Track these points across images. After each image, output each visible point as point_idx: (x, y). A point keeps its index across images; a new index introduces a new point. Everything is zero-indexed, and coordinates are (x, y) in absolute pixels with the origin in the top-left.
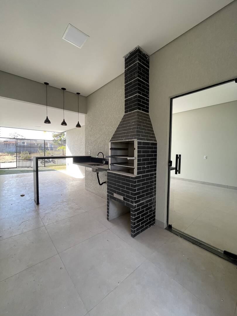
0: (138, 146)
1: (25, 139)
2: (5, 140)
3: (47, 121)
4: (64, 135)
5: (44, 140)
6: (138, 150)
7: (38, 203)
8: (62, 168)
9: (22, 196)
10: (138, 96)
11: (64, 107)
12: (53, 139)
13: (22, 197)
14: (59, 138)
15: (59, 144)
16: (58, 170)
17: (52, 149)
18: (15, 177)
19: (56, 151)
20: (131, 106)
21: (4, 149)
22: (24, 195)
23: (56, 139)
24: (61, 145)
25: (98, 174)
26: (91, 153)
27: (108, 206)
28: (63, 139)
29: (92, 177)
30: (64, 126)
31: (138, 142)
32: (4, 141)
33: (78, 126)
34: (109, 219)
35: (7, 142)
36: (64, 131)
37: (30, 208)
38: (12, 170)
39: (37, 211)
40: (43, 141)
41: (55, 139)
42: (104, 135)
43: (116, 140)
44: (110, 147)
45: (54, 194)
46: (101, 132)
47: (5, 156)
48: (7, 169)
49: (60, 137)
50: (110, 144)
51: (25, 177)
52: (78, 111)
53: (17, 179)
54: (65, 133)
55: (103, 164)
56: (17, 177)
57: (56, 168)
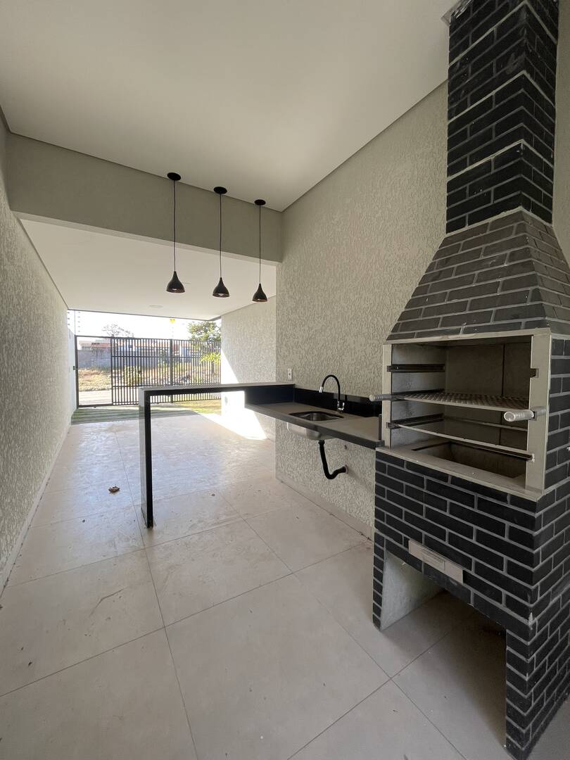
0: (553, 361)
1: (132, 339)
2: (94, 340)
3: (176, 286)
4: (214, 327)
5: (171, 340)
6: (555, 376)
7: (150, 523)
8: (210, 407)
9: (114, 491)
10: (524, 151)
11: (220, 243)
12: (190, 336)
13: (112, 495)
14: (204, 335)
15: (203, 347)
16: (203, 414)
17: (188, 359)
18: (105, 431)
19: (196, 364)
20: (486, 198)
21: (92, 360)
22: (118, 490)
23: (197, 336)
24: (210, 351)
25: (322, 444)
26: (295, 374)
27: (379, 575)
28: (211, 336)
29: (296, 447)
30: (220, 300)
31: (555, 342)
32: (93, 344)
33: (260, 296)
34: (382, 622)
35: (99, 346)
36: (217, 316)
37: (128, 540)
38: (101, 411)
39: (145, 551)
40: (169, 341)
41: (194, 337)
42: (340, 320)
43: (420, 335)
44: (387, 362)
45: (194, 490)
46: (328, 313)
47: (93, 376)
48: (93, 408)
49: (206, 331)
50: (387, 349)
51: (127, 432)
52: (260, 254)
53: (108, 438)
54: (218, 323)
55: (337, 413)
56: (110, 430)
57: (197, 407)
